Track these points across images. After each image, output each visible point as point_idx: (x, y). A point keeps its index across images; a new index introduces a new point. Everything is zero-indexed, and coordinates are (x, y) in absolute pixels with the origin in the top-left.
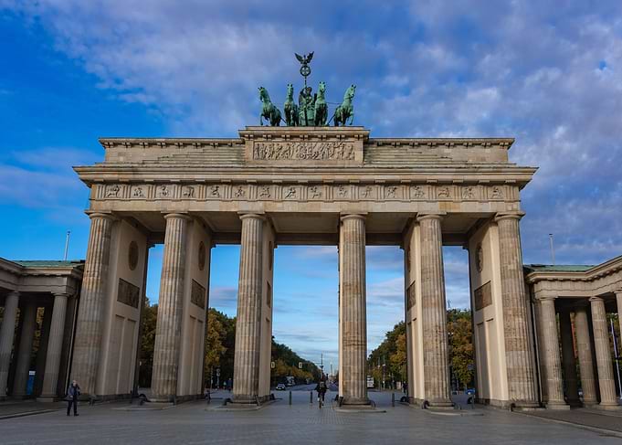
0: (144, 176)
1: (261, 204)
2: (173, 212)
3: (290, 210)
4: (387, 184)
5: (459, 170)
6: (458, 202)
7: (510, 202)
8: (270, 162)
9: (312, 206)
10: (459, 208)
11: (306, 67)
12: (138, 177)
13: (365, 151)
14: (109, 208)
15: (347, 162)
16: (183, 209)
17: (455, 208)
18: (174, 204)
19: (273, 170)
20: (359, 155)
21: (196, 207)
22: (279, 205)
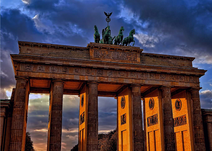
1: (98, 78)
2: (59, 79)
3: (111, 81)
4: (151, 73)
5: (179, 69)
6: (177, 82)
7: (196, 83)
8: (101, 59)
9: (120, 80)
11: (108, 18)
12: (43, 61)
13: (141, 58)
14: (27, 75)
15: (134, 62)
16: (62, 78)
17: (176, 85)
19: (105, 63)
20: (138, 59)
22: (106, 79)
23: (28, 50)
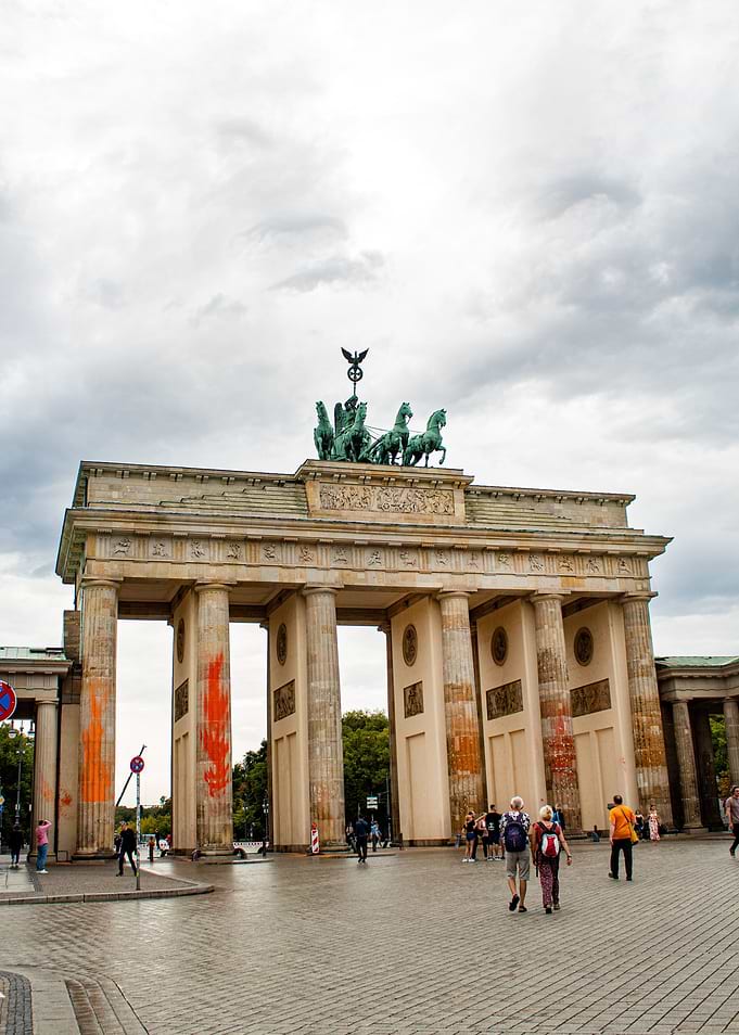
0: (173, 528)
1: (337, 573)
2: (215, 582)
3: (376, 583)
4: (501, 551)
5: (587, 537)
6: (580, 578)
7: (640, 579)
8: (344, 513)
10: (584, 586)
11: (356, 368)
12: (165, 528)
13: (468, 504)
14: (118, 572)
15: (445, 518)
16: (227, 578)
17: (579, 586)
18: (213, 570)
19: (358, 526)
20: (460, 509)
21: (245, 575)
22: (361, 575)
23: (112, 488)
